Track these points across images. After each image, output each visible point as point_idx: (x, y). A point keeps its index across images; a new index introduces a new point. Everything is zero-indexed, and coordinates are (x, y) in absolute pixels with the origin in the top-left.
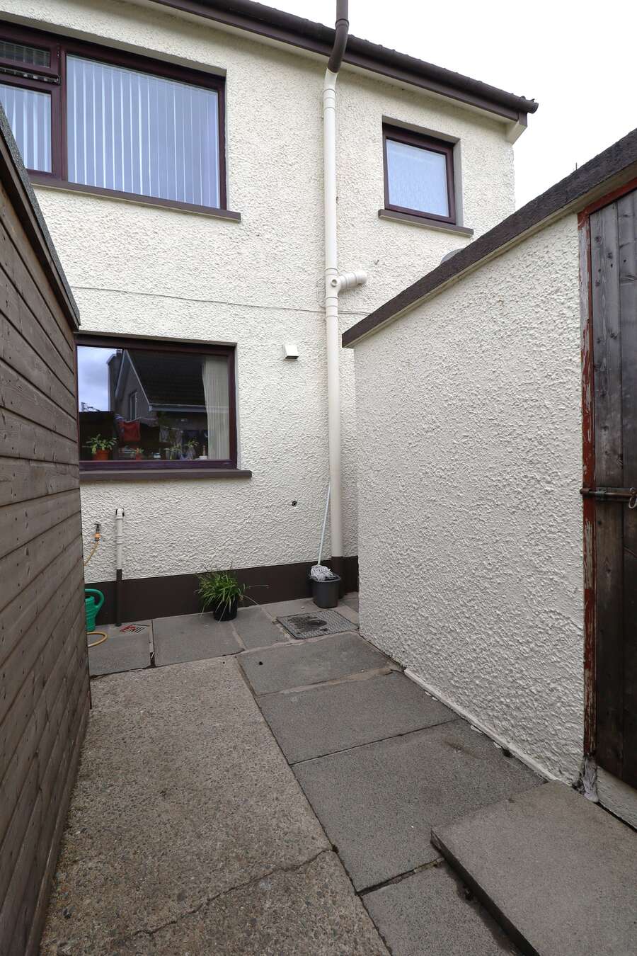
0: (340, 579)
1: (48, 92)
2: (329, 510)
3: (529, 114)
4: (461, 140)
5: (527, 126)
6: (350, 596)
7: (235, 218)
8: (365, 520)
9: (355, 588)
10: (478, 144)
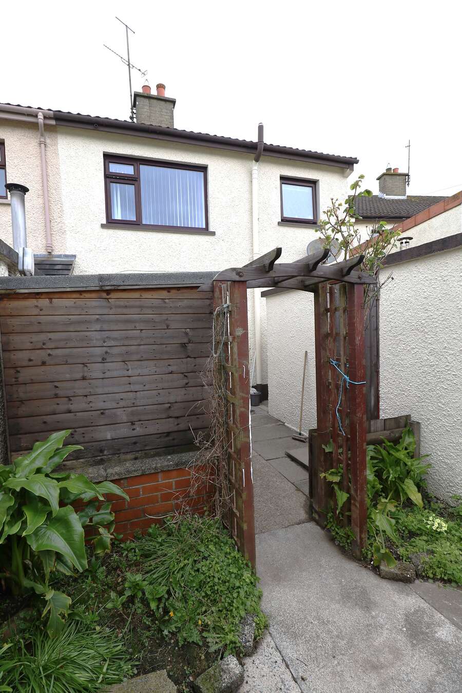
0: (260, 393)
1: (133, 184)
2: (255, 363)
3: (354, 164)
4: (320, 181)
5: (353, 170)
6: (265, 402)
7: (213, 234)
8: (270, 368)
9: (266, 398)
10: (328, 181)
